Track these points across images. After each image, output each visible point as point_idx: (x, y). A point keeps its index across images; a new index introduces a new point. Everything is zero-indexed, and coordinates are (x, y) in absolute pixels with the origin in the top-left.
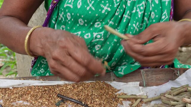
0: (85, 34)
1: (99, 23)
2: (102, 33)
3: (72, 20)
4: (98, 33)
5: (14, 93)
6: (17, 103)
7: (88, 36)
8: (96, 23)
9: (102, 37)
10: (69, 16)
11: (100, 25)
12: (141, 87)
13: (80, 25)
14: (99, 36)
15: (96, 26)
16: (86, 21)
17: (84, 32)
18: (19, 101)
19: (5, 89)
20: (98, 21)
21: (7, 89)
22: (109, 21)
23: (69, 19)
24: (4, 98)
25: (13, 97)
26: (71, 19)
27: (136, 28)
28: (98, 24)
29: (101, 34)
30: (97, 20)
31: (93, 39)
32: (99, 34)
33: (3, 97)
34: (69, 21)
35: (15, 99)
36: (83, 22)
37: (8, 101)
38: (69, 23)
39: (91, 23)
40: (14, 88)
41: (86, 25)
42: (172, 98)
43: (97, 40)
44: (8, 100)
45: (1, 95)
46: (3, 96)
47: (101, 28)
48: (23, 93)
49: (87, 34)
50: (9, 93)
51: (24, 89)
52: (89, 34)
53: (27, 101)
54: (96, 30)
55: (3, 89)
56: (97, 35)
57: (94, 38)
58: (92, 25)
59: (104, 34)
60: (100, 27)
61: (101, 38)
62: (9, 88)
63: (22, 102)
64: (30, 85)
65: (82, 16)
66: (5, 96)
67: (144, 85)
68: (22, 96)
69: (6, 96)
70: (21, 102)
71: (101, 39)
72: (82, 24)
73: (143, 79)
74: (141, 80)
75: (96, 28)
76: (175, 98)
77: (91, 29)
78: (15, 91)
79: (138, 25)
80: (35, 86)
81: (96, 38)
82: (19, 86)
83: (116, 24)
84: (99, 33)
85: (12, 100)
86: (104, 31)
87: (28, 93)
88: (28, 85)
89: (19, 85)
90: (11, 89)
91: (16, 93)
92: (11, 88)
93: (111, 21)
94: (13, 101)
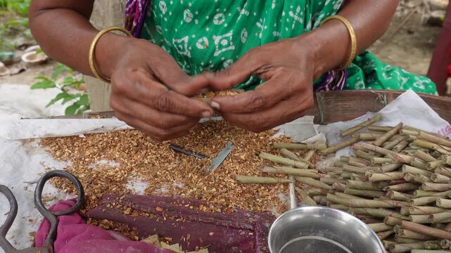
0: (197, 41)
1: (220, 15)
2: (230, 34)
3: (170, 13)
4: (221, 35)
5: (89, 146)
6: (98, 165)
7: (202, 43)
8: (216, 17)
9: (231, 43)
10: (163, 7)
11: (223, 20)
12: (316, 126)
13: (185, 23)
14: (225, 42)
15: (216, 22)
16: (197, 13)
17: (194, 36)
18: (100, 160)
19: (71, 137)
20: (219, 12)
21: (75, 138)
22: (239, 10)
23: (164, 13)
24: (73, 156)
25: (88, 153)
26: (167, 13)
27: (296, 18)
28: (220, 19)
29: (229, 37)
30: (218, 10)
31: (215, 49)
32: (225, 38)
33: (70, 154)
34: (164, 16)
35: (92, 158)
36: (192, 16)
37: (81, 162)
38: (166, 19)
39: (207, 17)
40: (87, 135)
41: (197, 22)
42: (374, 149)
43: (224, 50)
44: (80, 159)
45: (66, 150)
46: (70, 152)
47: (226, 25)
48: (104, 144)
49: (200, 40)
50: (80, 145)
51: (106, 136)
52: (206, 39)
53: (115, 159)
54: (217, 30)
55: (67, 137)
56: (221, 40)
57: (217, 47)
58: (209, 22)
59: (233, 36)
60: (224, 23)
61: (229, 45)
62: (77, 137)
63: (107, 162)
64: (116, 129)
65: (190, 5)
66: (73, 151)
67: (322, 120)
68: (103, 149)
69: (76, 152)
70: (104, 162)
71: (230, 48)
72: (189, 20)
73: (319, 111)
74: (316, 112)
75: (217, 27)
76: (380, 149)
77: (207, 29)
78: (90, 142)
79: (300, 11)
80: (124, 131)
81: (221, 46)
82: (96, 132)
83: (255, 14)
84: (224, 36)
85: (87, 160)
86: (232, 31)
87: (114, 144)
88: (112, 129)
89: (96, 130)
90: (82, 138)
91: (92, 145)
92: (82, 136)
93: (244, 10)
94: (90, 161)
